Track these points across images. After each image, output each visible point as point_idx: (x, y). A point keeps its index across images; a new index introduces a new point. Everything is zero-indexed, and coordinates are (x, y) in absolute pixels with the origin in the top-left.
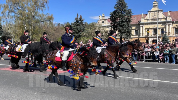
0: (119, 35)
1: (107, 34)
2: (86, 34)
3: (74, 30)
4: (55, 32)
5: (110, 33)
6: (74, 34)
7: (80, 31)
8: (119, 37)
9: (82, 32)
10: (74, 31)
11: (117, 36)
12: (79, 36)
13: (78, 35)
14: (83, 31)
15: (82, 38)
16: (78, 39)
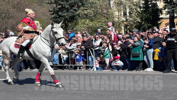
0: (167, 10)
1: (139, 10)
2: (88, 11)
3: (60, 4)
4: (16, 10)
5: (144, 8)
6: (60, 13)
7: (73, 6)
8: (167, 14)
9: (79, 7)
10: (60, 6)
11: (162, 14)
12: (72, 18)
13: (70, 14)
14: (80, 4)
15: (80, 21)
16: (70, 25)
